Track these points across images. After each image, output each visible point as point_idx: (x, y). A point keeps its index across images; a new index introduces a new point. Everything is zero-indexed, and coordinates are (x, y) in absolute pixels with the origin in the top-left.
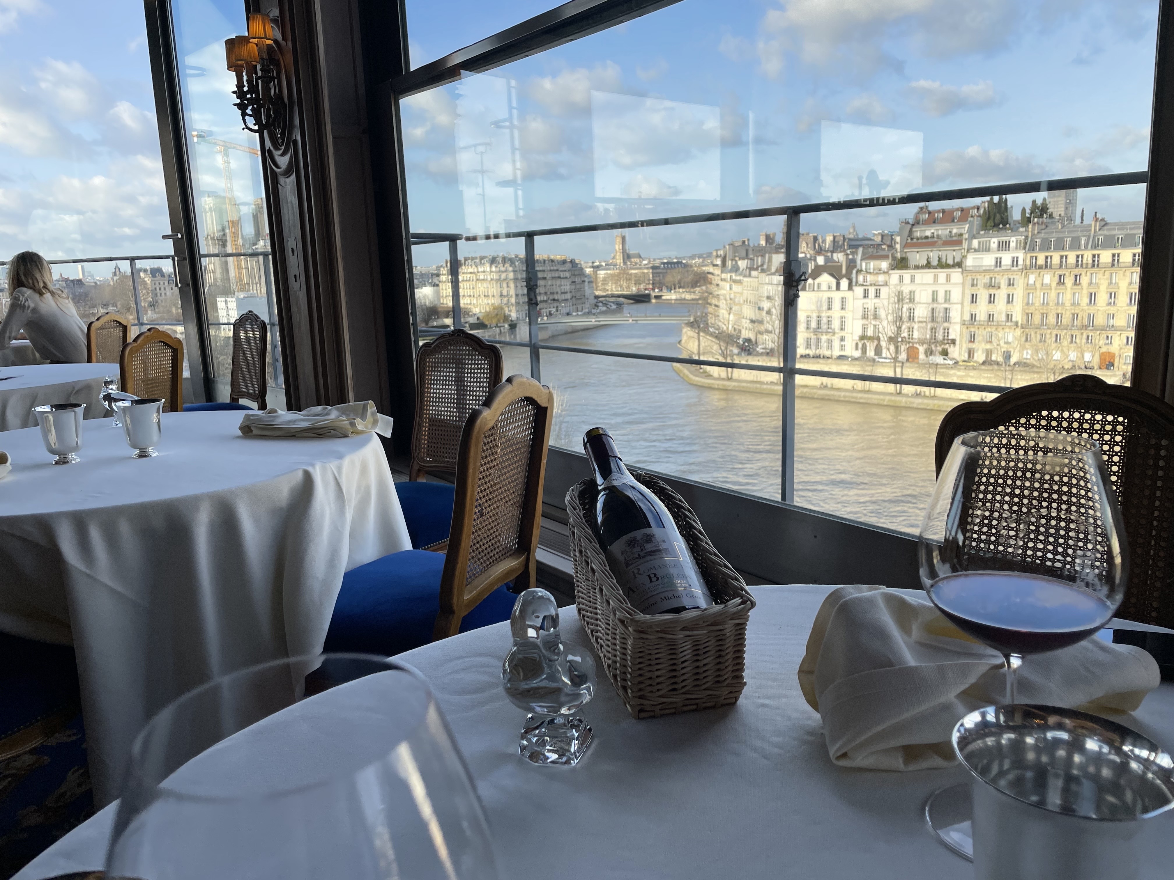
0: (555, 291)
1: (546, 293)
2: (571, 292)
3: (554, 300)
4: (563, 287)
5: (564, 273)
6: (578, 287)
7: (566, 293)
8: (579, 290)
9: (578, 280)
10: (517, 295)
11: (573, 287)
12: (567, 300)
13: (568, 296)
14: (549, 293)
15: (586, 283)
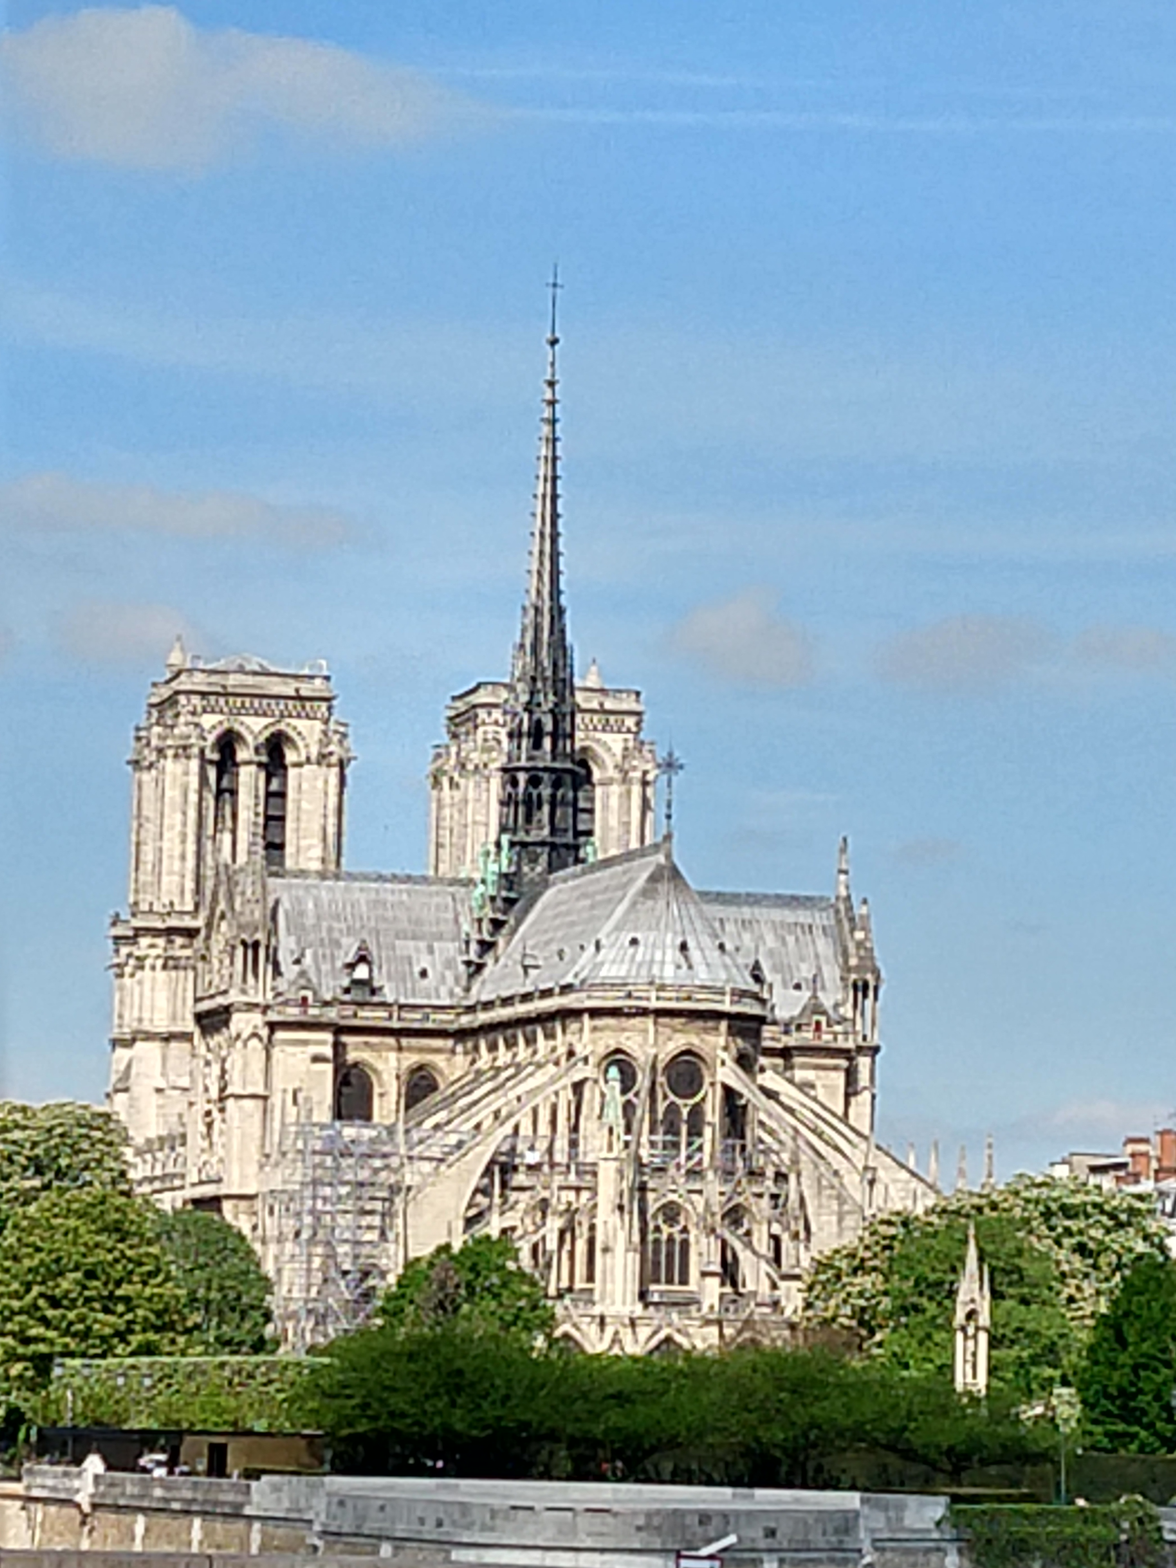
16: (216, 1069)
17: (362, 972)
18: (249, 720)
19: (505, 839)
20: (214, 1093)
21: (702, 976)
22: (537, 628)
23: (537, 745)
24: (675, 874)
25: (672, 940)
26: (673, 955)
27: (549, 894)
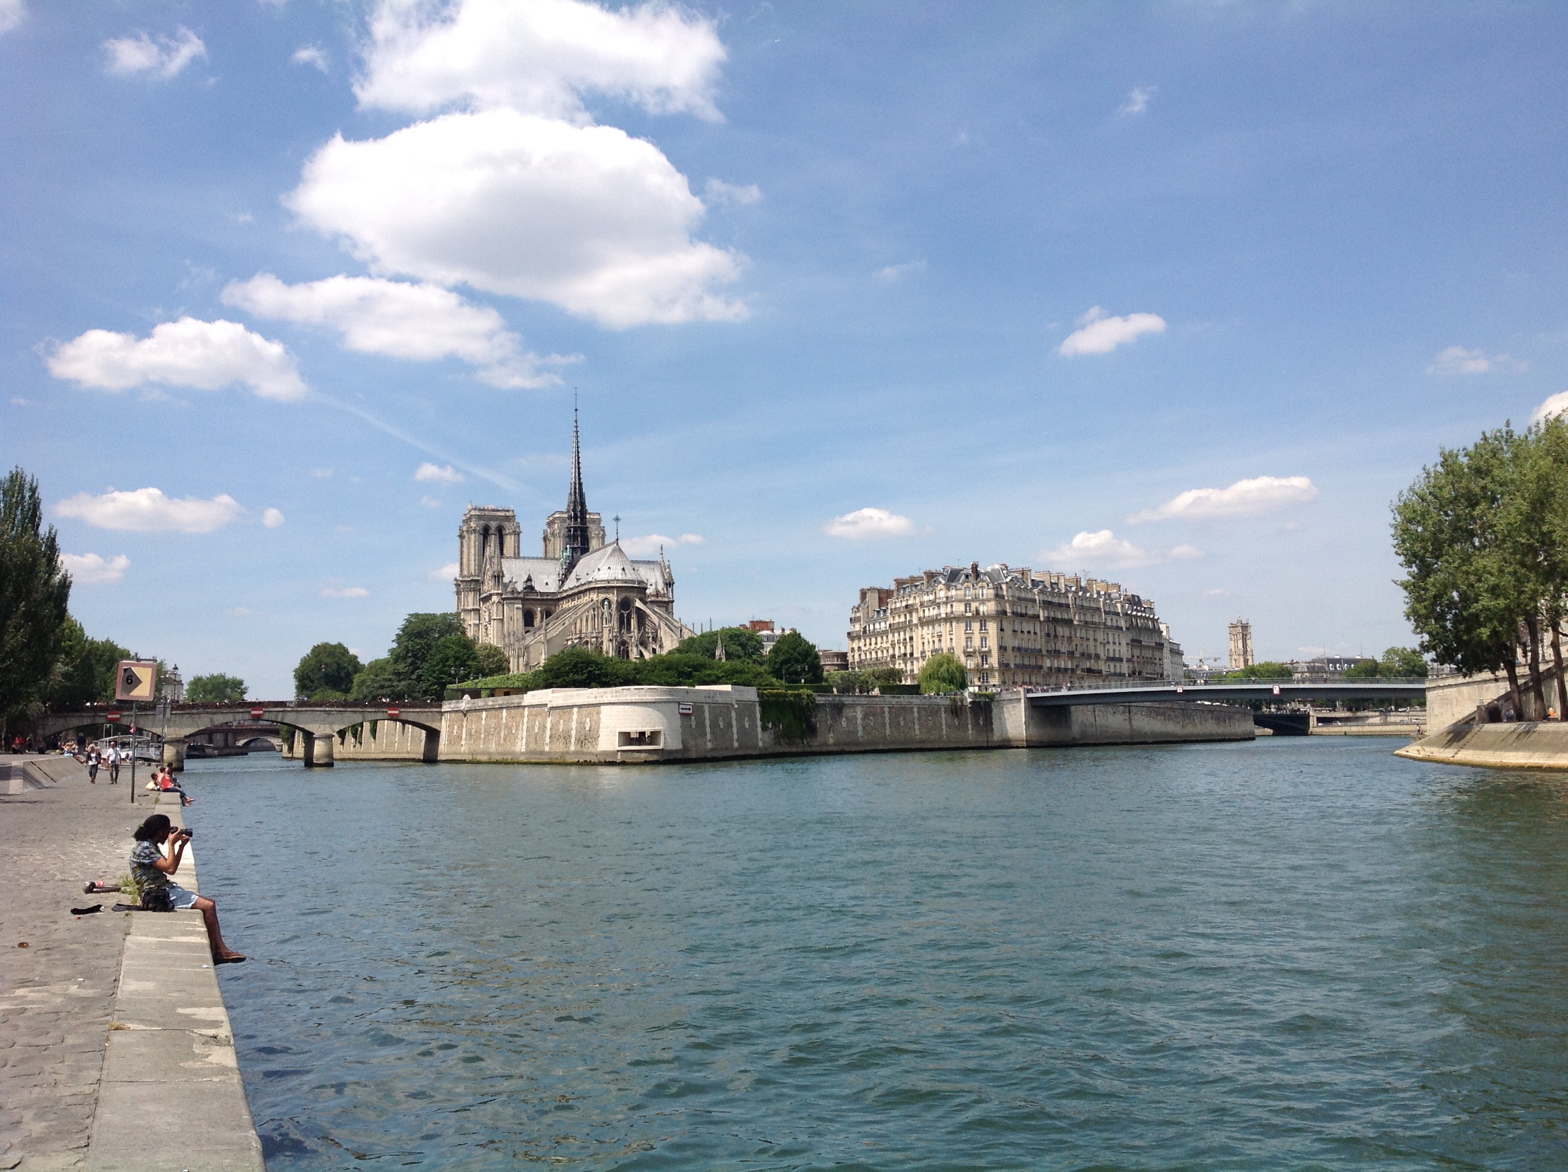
0: (1092, 652)
1: (1071, 654)
2: (1129, 660)
3: (1089, 671)
4: (1111, 647)
5: (1115, 618)
6: (1148, 654)
7: (1121, 660)
8: (1151, 661)
9: (1146, 640)
10: (1002, 649)
11: (1137, 652)
12: (1122, 675)
13: (1125, 668)
14: (1077, 654)
15: (1166, 651)
16: (487, 613)
17: (529, 584)
18: (492, 522)
19: (568, 546)
20: (487, 620)
21: (629, 577)
22: (575, 488)
23: (576, 520)
24: (620, 550)
25: (620, 567)
26: (620, 571)
27: (581, 561)
